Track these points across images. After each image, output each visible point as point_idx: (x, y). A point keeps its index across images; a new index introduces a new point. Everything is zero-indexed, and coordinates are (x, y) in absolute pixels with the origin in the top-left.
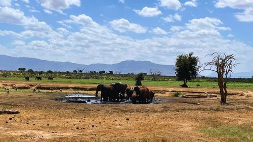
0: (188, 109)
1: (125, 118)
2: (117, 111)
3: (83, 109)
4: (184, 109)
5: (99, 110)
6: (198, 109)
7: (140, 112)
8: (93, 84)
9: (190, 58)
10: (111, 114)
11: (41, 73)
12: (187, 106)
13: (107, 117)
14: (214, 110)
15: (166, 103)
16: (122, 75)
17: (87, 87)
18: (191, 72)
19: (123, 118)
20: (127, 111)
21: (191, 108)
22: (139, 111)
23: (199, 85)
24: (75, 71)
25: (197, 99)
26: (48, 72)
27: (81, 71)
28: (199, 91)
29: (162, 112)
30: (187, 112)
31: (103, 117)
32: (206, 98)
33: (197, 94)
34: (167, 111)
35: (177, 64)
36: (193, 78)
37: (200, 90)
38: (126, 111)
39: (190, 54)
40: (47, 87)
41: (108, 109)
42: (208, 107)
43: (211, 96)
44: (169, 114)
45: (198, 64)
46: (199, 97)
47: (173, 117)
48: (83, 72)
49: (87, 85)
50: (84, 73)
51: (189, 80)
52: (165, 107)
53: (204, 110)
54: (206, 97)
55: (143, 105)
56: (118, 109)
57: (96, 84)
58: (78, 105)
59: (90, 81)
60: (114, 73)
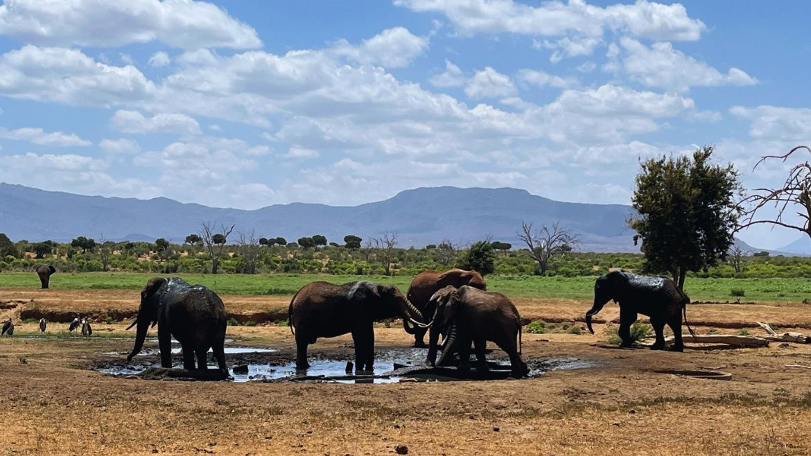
0: (679, 400)
1: (393, 445)
2: (359, 411)
3: (209, 405)
4: (660, 401)
5: (278, 412)
6: (722, 400)
7: (461, 415)
8: (271, 293)
9: (699, 171)
10: (333, 425)
11: (43, 249)
12: (672, 386)
13: (310, 441)
14: (794, 403)
15: (579, 372)
16: (401, 252)
17: (243, 306)
18: (701, 235)
19: (380, 444)
20: (405, 412)
21: (689, 393)
22: (457, 412)
23: (740, 294)
24: (193, 238)
25: (722, 354)
26: (75, 244)
27: (219, 239)
28: (736, 319)
29: (559, 414)
30: (673, 414)
31: (295, 442)
32: (763, 351)
33: (729, 333)
34: (580, 409)
35: (639, 199)
36: (712, 263)
37: (740, 315)
38: (398, 414)
39: (696, 157)
40: (67, 310)
41: (319, 405)
42: (768, 389)
43: (786, 340)
44: (588, 422)
45: (735, 198)
46: (733, 344)
47: (608, 434)
48: (229, 241)
49: (244, 301)
50: (232, 248)
51: (696, 270)
52: (575, 394)
53: (749, 401)
54: (764, 344)
55: (477, 384)
56: (362, 404)
57: (284, 292)
58: (187, 391)
59: (260, 280)
60: (363, 245)
